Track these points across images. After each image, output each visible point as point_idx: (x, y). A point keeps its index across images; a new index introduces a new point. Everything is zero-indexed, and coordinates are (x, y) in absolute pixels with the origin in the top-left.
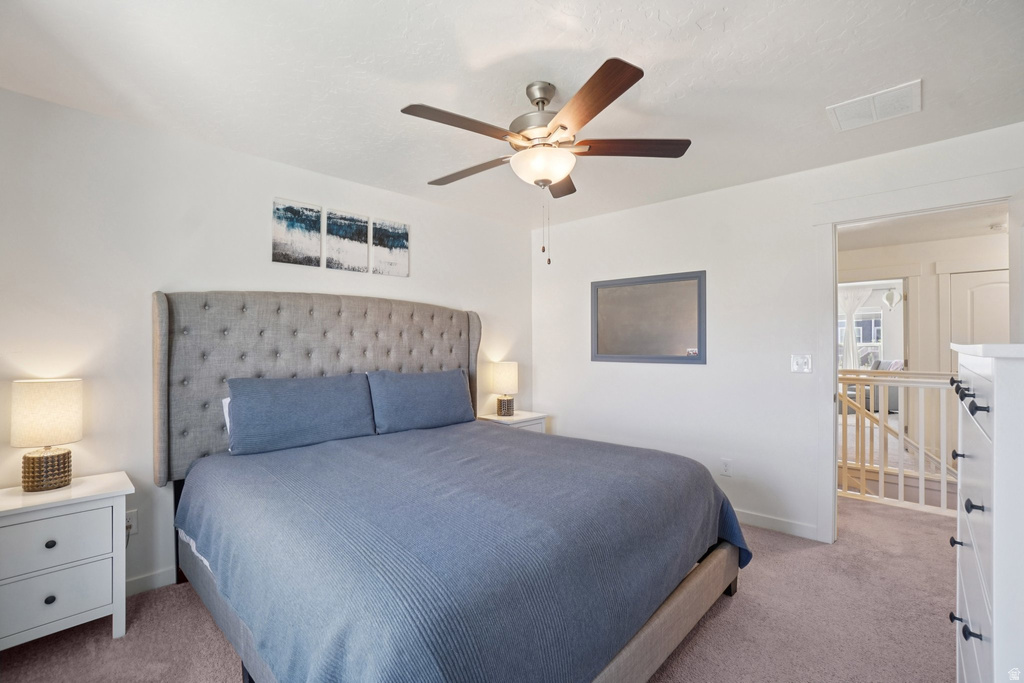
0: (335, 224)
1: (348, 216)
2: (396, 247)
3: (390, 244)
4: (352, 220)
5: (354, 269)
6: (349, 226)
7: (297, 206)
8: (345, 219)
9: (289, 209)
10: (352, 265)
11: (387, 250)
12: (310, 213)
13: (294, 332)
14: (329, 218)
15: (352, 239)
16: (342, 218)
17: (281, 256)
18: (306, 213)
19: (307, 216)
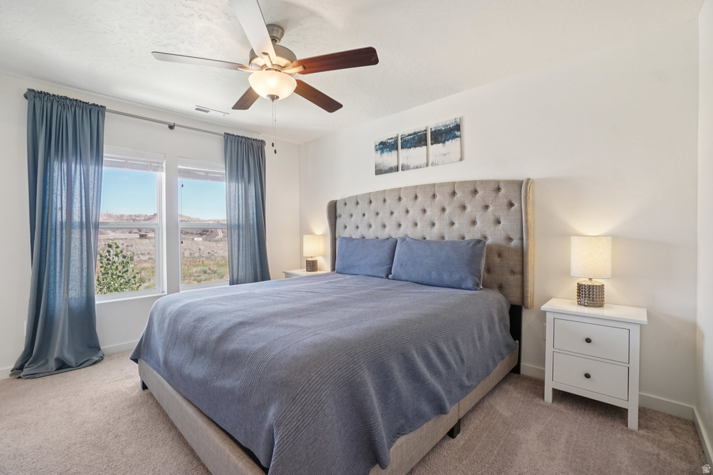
0: (405, 141)
1: (412, 132)
2: (448, 140)
3: (443, 139)
4: (415, 133)
5: (417, 167)
6: (413, 138)
7: (384, 140)
8: (410, 135)
9: (382, 143)
10: (415, 165)
11: (441, 145)
12: (390, 141)
13: (377, 214)
14: (401, 139)
15: (415, 147)
16: (409, 135)
17: (379, 172)
18: (389, 141)
19: (389, 143)
